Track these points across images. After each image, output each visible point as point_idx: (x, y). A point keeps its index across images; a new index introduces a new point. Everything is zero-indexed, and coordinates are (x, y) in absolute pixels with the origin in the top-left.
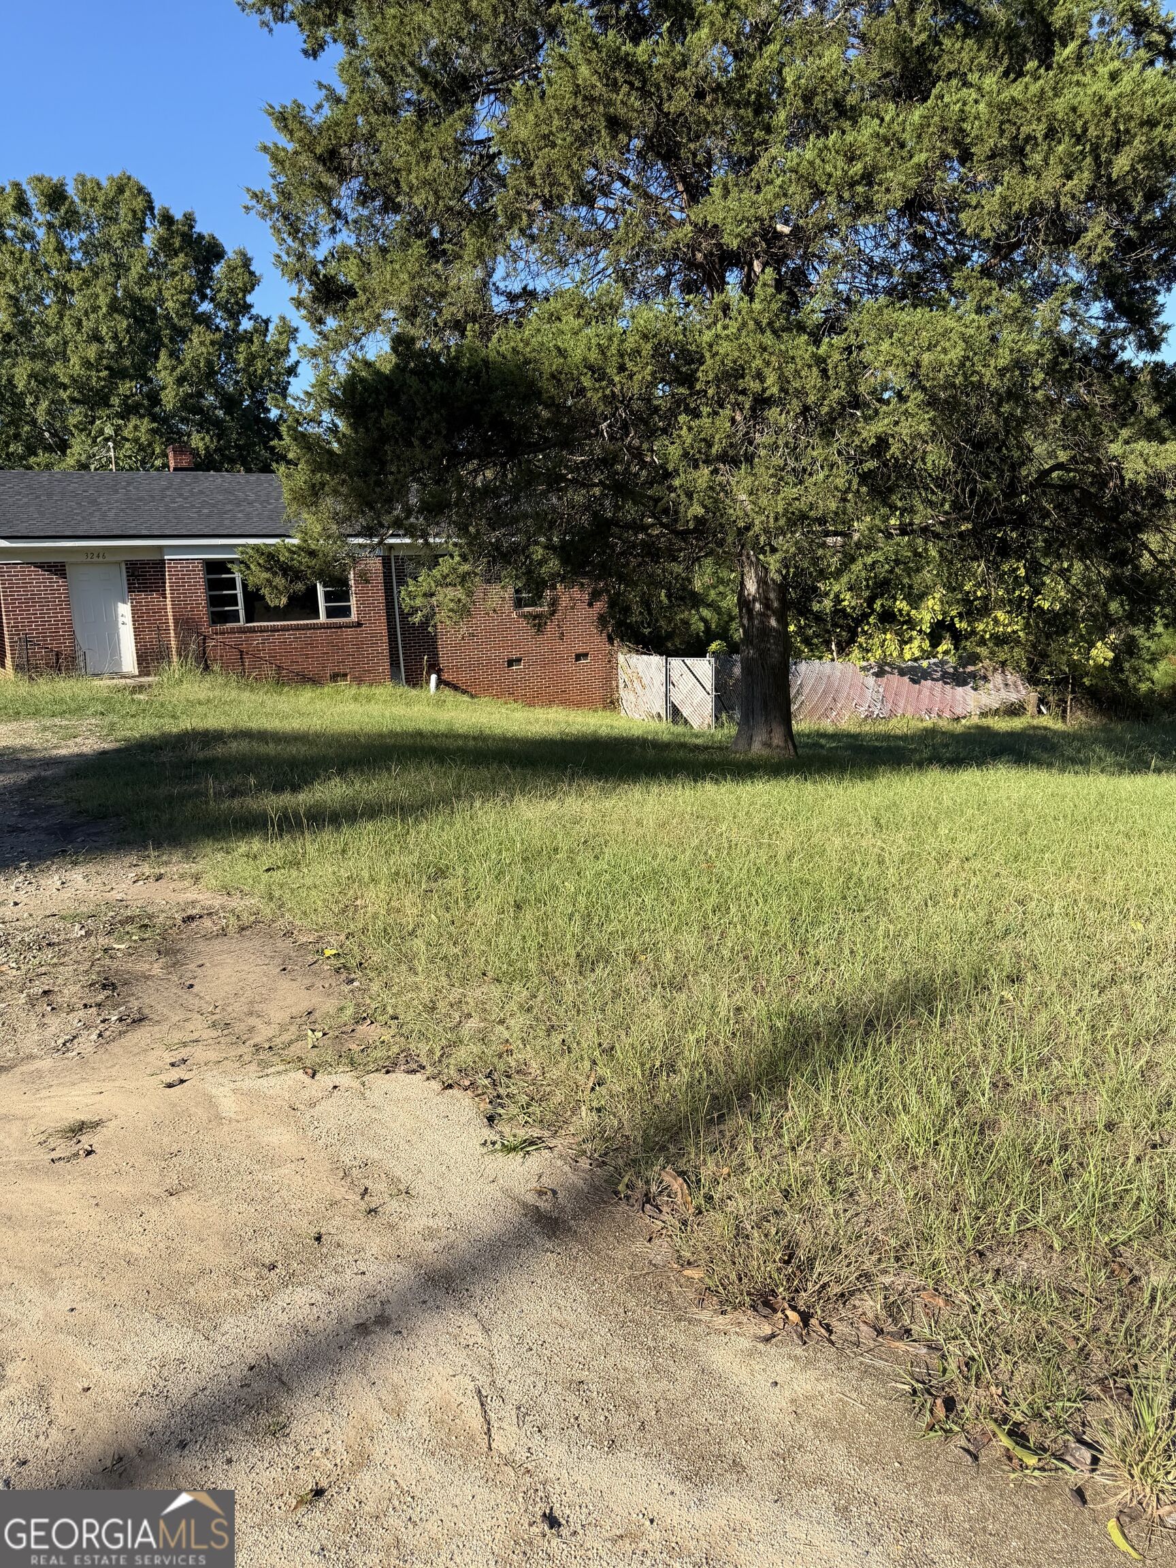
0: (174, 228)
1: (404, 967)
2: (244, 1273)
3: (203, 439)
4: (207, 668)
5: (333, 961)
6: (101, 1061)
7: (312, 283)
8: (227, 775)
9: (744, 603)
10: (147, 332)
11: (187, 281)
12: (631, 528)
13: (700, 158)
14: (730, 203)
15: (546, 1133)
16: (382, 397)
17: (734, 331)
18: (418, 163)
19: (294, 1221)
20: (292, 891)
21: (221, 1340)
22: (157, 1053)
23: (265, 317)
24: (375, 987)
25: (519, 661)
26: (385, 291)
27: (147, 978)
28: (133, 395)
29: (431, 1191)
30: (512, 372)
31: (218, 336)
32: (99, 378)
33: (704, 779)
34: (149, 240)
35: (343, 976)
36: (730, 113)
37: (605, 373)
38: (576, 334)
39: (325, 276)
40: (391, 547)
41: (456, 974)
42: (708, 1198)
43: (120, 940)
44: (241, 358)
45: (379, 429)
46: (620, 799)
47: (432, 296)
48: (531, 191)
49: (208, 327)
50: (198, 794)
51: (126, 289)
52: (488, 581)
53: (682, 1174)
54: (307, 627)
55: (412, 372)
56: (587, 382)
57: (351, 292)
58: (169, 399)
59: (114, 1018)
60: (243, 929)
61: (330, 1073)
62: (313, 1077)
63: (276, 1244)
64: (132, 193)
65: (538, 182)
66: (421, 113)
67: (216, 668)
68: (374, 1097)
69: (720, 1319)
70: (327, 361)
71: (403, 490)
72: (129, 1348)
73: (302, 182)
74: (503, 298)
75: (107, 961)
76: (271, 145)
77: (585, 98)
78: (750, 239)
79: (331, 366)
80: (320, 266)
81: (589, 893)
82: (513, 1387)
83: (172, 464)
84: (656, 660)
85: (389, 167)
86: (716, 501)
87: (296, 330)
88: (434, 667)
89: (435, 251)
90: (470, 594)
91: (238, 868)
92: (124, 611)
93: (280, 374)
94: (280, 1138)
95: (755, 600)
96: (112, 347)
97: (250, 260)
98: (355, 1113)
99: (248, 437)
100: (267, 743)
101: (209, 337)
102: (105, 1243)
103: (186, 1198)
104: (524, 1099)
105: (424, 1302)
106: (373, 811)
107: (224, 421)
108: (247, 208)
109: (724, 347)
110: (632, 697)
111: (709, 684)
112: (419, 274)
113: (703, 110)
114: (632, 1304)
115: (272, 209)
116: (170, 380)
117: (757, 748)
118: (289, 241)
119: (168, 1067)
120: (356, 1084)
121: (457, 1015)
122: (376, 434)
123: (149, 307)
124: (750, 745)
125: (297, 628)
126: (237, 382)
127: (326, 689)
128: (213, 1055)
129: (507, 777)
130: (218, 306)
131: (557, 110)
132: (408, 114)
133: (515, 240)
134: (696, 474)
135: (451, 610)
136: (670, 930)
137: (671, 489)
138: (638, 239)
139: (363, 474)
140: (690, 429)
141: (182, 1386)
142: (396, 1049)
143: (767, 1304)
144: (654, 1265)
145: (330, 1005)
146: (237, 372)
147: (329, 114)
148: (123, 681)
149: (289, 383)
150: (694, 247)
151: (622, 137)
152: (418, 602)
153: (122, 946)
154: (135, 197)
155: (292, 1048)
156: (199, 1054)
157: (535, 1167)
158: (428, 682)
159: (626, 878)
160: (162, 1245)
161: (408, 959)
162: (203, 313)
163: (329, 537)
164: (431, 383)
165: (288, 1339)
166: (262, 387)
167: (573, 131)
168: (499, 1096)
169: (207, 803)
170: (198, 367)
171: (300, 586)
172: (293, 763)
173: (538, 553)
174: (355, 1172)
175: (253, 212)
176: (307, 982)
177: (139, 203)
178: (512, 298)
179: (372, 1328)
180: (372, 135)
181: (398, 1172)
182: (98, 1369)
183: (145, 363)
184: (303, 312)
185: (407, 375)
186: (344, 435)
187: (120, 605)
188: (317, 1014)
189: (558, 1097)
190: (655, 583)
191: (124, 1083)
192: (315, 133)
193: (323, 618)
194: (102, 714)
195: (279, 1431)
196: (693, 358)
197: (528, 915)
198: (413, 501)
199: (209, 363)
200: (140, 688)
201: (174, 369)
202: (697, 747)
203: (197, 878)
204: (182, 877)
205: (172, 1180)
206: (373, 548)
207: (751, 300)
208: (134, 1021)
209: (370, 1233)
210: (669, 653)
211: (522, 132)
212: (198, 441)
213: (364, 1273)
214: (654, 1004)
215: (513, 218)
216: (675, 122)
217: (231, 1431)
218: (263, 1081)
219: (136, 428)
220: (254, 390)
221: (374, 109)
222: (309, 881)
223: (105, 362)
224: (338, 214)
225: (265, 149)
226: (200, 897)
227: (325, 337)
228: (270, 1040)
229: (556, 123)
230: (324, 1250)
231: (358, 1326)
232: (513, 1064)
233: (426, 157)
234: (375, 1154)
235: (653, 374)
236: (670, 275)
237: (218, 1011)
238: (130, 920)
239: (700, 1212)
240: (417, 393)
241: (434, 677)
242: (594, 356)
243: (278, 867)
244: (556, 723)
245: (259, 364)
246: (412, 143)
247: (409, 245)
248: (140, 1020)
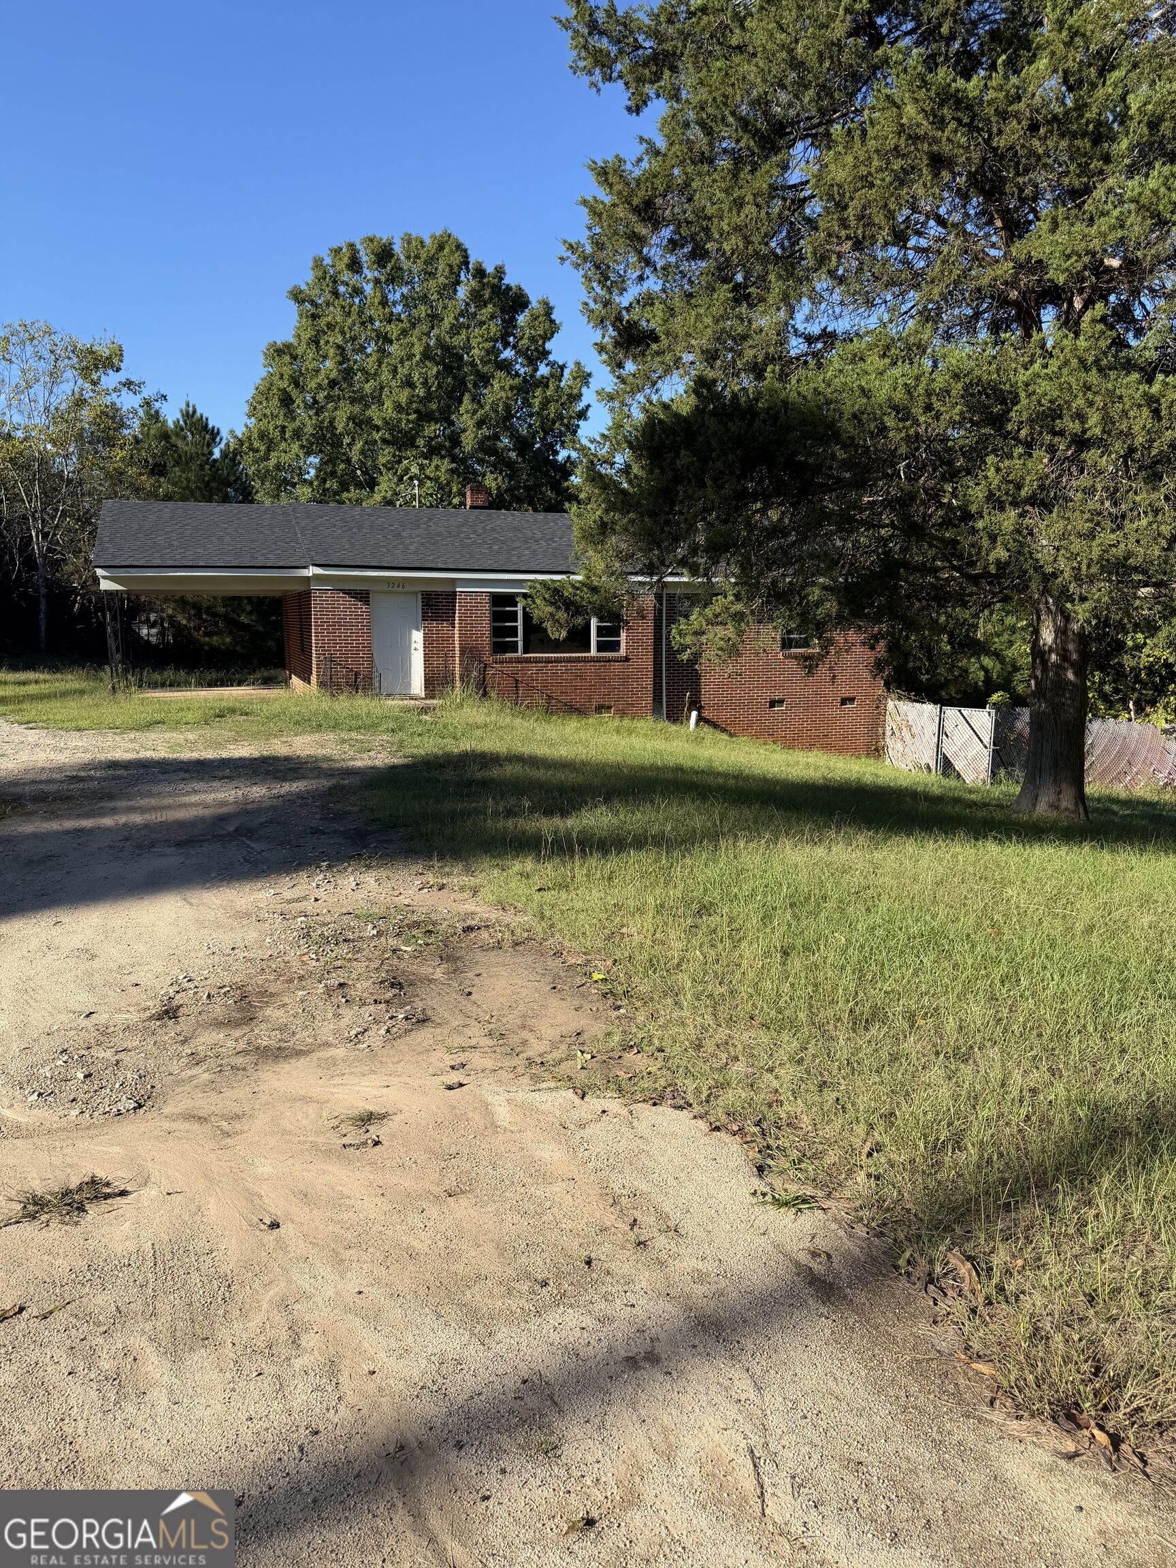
0: (485, 281)
1: (669, 1001)
2: (517, 1285)
3: (496, 479)
4: (485, 694)
5: (600, 986)
6: (388, 1056)
7: (615, 328)
8: (502, 796)
9: (1038, 653)
10: (454, 378)
11: (493, 330)
12: (919, 570)
13: (1028, 191)
14: (1061, 237)
15: (820, 1194)
16: (678, 439)
17: (1055, 369)
18: (730, 209)
19: (565, 1241)
20: (562, 912)
21: (496, 1348)
22: (438, 1054)
23: (561, 363)
24: (641, 1017)
25: (781, 702)
26: (688, 335)
27: (431, 981)
28: (436, 437)
29: (700, 1233)
30: (812, 413)
31: (517, 381)
32: (408, 420)
33: (985, 837)
34: (462, 292)
35: (610, 1002)
36: (1064, 144)
37: (909, 413)
38: (881, 374)
39: (628, 322)
40: (666, 585)
41: (723, 1014)
42: (1001, 1289)
43: (406, 943)
44: (536, 402)
45: (673, 470)
46: (892, 851)
47: (734, 339)
48: (843, 233)
49: (509, 373)
50: (477, 812)
51: (438, 338)
52: (760, 622)
53: (970, 1258)
54: (578, 660)
55: (712, 413)
56: (890, 422)
57: (653, 337)
58: (469, 441)
59: (401, 1016)
60: (517, 944)
61: (598, 1097)
62: (583, 1098)
63: (548, 1261)
64: (451, 250)
65: (853, 223)
66: (738, 161)
67: (493, 694)
68: (642, 1127)
69: (1014, 1424)
70: (623, 404)
71: (692, 528)
72: (410, 1340)
73: (616, 233)
74: (801, 340)
75: (396, 962)
76: (590, 199)
77: (909, 137)
78: (1078, 273)
79: (626, 409)
80: (624, 313)
81: (862, 947)
82: (786, 1453)
83: (469, 503)
84: (929, 709)
85: (701, 214)
86: (1022, 545)
87: (589, 375)
88: (696, 704)
89: (741, 295)
90: (740, 633)
91: (513, 885)
92: (418, 637)
93: (571, 417)
94: (551, 1154)
95: (1051, 650)
96: (421, 392)
97: (552, 308)
98: (623, 1141)
99: (537, 478)
100: (538, 768)
101: (510, 382)
102: (390, 1233)
103: (464, 1201)
104: (795, 1154)
105: (694, 1347)
106: (640, 842)
107: (516, 462)
108: (562, 259)
109: (1043, 386)
110: (899, 746)
111: (987, 737)
112: (724, 317)
113: (1036, 143)
114: (915, 1389)
115: (585, 259)
116: (471, 423)
117: (1042, 809)
118: (598, 289)
119: (448, 1069)
120: (624, 1112)
121: (724, 1056)
122: (670, 475)
123: (457, 354)
124: (1034, 805)
125: (569, 660)
126: (530, 426)
127: (591, 720)
128: (489, 1063)
129: (771, 817)
130: (519, 353)
131: (877, 151)
132: (724, 163)
133: (822, 283)
134: (1000, 517)
135: (721, 649)
136: (952, 997)
137: (974, 531)
138: (954, 277)
139: (653, 514)
140: (998, 470)
141: (461, 1386)
142: (662, 1082)
143: (1070, 1417)
144: (939, 1352)
145: (596, 1029)
146: (531, 415)
147: (647, 167)
148: (413, 702)
149: (578, 426)
150: (1013, 283)
151: (946, 176)
152: (688, 640)
153: (409, 949)
154: (452, 252)
155: (563, 1066)
156: (477, 1060)
157: (808, 1226)
158: (688, 718)
159: (901, 935)
160: (441, 1244)
161: (674, 993)
162: (505, 360)
163: (613, 574)
164: (730, 424)
165: (559, 1359)
166: (553, 430)
167: (892, 170)
168: (769, 1147)
169: (485, 820)
170: (496, 411)
171: (580, 620)
172: (562, 789)
173: (815, 594)
174: (624, 1201)
175: (567, 263)
176: (576, 1003)
177: (456, 259)
178: (810, 339)
179: (642, 1364)
180: (687, 185)
181: (667, 1208)
182: (383, 1355)
183: (449, 407)
184: (605, 357)
185: (707, 417)
186: (636, 476)
187: (414, 632)
188: (585, 1036)
189: (832, 1157)
190: (938, 629)
191: (407, 1080)
192: (633, 185)
193: (593, 652)
194: (393, 731)
195: (551, 1451)
196: (1008, 399)
197: (797, 963)
198: (701, 539)
199: (507, 408)
200: (425, 710)
201: (475, 412)
202: (973, 804)
203: (475, 891)
204: (462, 889)
205: (450, 1181)
206: (652, 585)
207: (1077, 335)
208: (418, 1022)
209: (640, 1266)
210: (944, 702)
211: (839, 174)
212: (491, 481)
213: (633, 1306)
214: (936, 1073)
215: (822, 260)
216: (1002, 157)
217: (505, 1441)
218: (536, 1095)
219: (437, 467)
220: (546, 433)
221: (691, 159)
222: (579, 905)
223: (414, 406)
224: (648, 262)
225: (585, 202)
226: (478, 909)
227: (623, 381)
228: (541, 1055)
229: (876, 163)
230: (595, 1275)
231: (628, 1359)
232: (783, 1115)
233: (739, 204)
234: (644, 1187)
235: (961, 413)
236: (977, 315)
237: (493, 1020)
238: (416, 924)
239: (990, 1303)
240: (714, 434)
241: (694, 714)
242: (899, 395)
243: (549, 888)
244: (817, 768)
245: (552, 408)
246: (727, 191)
247: (714, 290)
248: (423, 1021)
